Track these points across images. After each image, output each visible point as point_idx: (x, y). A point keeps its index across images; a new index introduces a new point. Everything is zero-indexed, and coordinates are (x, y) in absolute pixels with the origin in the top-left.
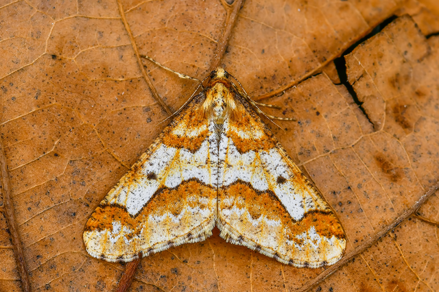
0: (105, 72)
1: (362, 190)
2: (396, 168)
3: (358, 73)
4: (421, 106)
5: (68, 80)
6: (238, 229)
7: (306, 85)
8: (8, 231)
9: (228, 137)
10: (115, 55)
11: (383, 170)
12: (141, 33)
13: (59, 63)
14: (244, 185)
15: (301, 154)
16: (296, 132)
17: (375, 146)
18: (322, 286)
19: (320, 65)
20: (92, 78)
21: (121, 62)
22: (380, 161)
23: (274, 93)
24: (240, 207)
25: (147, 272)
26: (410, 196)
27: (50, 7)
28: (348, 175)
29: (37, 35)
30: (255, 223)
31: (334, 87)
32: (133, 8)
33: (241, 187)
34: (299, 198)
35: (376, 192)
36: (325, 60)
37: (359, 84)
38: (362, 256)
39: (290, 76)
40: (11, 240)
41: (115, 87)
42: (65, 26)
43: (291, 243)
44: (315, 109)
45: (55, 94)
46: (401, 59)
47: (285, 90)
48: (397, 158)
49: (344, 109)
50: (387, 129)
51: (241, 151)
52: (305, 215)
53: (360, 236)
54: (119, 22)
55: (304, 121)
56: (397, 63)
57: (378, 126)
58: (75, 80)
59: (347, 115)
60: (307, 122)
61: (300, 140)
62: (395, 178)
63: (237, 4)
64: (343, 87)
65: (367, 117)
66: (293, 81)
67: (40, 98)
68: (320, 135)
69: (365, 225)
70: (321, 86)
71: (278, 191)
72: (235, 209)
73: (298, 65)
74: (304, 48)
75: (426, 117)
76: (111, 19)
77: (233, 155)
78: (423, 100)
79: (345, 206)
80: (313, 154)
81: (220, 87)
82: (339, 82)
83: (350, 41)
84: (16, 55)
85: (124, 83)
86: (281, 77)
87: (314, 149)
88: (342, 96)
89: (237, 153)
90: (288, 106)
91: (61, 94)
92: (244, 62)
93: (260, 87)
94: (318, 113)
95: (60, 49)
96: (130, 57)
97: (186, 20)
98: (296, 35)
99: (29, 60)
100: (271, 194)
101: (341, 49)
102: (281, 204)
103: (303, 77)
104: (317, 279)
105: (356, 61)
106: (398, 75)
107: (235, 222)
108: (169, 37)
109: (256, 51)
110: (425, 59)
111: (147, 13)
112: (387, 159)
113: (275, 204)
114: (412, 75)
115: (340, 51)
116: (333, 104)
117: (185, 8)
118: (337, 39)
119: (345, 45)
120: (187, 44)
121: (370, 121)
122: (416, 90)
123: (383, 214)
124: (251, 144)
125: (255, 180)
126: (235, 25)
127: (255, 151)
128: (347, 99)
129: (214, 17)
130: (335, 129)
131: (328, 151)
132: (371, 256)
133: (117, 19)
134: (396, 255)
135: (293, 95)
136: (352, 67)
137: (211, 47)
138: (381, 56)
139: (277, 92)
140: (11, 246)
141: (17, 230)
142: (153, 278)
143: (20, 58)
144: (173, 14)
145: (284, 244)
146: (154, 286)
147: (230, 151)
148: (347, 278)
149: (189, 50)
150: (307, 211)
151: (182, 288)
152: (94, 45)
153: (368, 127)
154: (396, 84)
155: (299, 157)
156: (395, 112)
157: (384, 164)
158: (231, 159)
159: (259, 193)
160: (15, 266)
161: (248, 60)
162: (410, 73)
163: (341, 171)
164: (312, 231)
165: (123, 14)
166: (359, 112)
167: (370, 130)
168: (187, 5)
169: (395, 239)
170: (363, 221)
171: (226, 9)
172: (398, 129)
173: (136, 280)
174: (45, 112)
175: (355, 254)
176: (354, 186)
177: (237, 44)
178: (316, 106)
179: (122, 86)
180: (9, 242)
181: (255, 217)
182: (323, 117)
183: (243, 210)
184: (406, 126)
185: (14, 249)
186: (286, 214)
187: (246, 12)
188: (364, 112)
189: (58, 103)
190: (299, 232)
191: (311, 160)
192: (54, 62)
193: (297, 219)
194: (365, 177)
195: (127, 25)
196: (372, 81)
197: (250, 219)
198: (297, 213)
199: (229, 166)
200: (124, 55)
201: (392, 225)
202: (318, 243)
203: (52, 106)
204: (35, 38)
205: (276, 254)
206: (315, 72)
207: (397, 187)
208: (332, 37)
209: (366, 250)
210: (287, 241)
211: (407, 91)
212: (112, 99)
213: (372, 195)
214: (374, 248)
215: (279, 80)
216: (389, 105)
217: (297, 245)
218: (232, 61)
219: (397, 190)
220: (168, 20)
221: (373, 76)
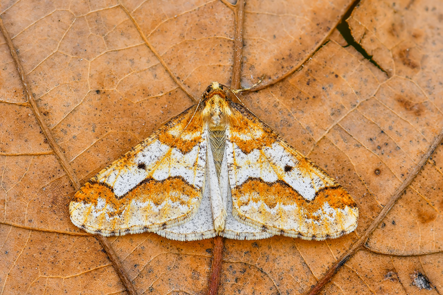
0: (146, 92)
1: (394, 131)
2: (417, 104)
3: (361, 32)
4: (421, 47)
5: (115, 108)
6: (259, 220)
7: (320, 54)
8: (104, 251)
9: (232, 142)
10: (150, 75)
11: (406, 109)
12: (166, 51)
13: (104, 96)
14: (255, 181)
15: (333, 114)
16: (323, 97)
17: (393, 90)
18: (385, 221)
19: (327, 35)
20: (136, 101)
21: (156, 80)
22: (401, 101)
23: (294, 69)
24: (256, 201)
25: (231, 252)
26: (436, 124)
27: (82, 51)
28: (378, 121)
29: (79, 77)
30: (273, 211)
31: (344, 49)
32: (153, 31)
33: (253, 183)
34: (308, 180)
35: (406, 129)
36: (329, 29)
37: (365, 41)
38: (411, 186)
39: (304, 51)
40: (108, 258)
41: (157, 103)
42: (99, 64)
43: (310, 221)
44: (333, 73)
45: (108, 123)
46: (392, 11)
47: (303, 64)
48: (415, 96)
49: (357, 67)
50: (399, 72)
51: (246, 153)
52: (317, 194)
53: (404, 170)
54: (144, 46)
55: (327, 86)
56: (390, 14)
57: (390, 72)
58: (122, 106)
59: (361, 70)
60: (330, 86)
61: (328, 103)
62: (418, 113)
63: (241, 3)
64: (351, 48)
65: (379, 67)
66: (308, 55)
67: (97, 130)
68: (344, 94)
69: (406, 159)
70: (332, 52)
71: (287, 178)
72: (252, 204)
73: (308, 40)
74: (308, 24)
75: (428, 54)
76: (137, 46)
77: (240, 157)
78: (420, 41)
79: (384, 148)
80: (343, 111)
81: (217, 98)
82: (346, 44)
83: (345, 7)
84: (66, 99)
85: (164, 97)
86: (297, 54)
87: (343, 107)
88: (352, 55)
89: (242, 155)
90: (309, 77)
91: (114, 122)
92: (262, 50)
93: (281, 67)
94: (337, 76)
95: (101, 84)
96: (163, 73)
97: (201, 29)
98: (298, 15)
99: (78, 100)
100: (282, 183)
101: (340, 16)
102: (293, 189)
103: (315, 49)
104: (380, 216)
105: (356, 22)
106: (393, 25)
107: (255, 214)
108: (191, 47)
109: (268, 38)
110: (412, 6)
111: (166, 32)
112: (407, 99)
113: (287, 191)
114: (405, 22)
115: (340, 18)
116: (347, 64)
117: (197, 19)
118: (333, 9)
119: (343, 11)
120: (208, 49)
121: (383, 70)
122: (412, 34)
123: (418, 146)
124: (254, 143)
125: (265, 174)
126: (244, 21)
127: (259, 149)
128: (358, 57)
129: (224, 19)
130: (355, 85)
131: (355, 106)
132: (419, 184)
133: (142, 45)
134: (439, 178)
135: (311, 66)
136: (355, 28)
137: (229, 45)
138: (375, 13)
139: (297, 67)
140: (111, 263)
141: (111, 248)
142: (238, 256)
143: (69, 101)
144: (188, 27)
145: (304, 224)
146: (241, 263)
147: (236, 154)
148: (404, 209)
149: (212, 53)
150: (317, 190)
151: (266, 258)
152: (130, 72)
153: (382, 76)
154: (394, 33)
155: (332, 117)
156: (401, 57)
157: (405, 103)
158: (239, 161)
159: (271, 185)
160: (118, 279)
161: (264, 48)
162: (402, 20)
163: (371, 119)
164: (326, 206)
165: (146, 39)
166: (371, 65)
167: (385, 78)
168: (198, 16)
169: (435, 164)
170: (403, 156)
171: (232, 10)
172: (408, 70)
173: (224, 262)
174: (104, 141)
175: (405, 186)
176: (386, 129)
177: (251, 36)
178: (333, 70)
179: (164, 100)
180: (107, 260)
181: (272, 206)
182: (343, 78)
183: (260, 203)
184: (414, 66)
185: (114, 265)
186: (300, 197)
187: (250, 7)
188: (375, 64)
189: (113, 131)
190: (315, 210)
191: (343, 117)
192: (99, 96)
193: (310, 199)
194: (393, 119)
195: (152, 48)
196: (374, 36)
197: (268, 209)
198: (309, 194)
199: (239, 167)
200: (157, 73)
201: (429, 153)
202: (333, 215)
203: (109, 134)
204: (77, 81)
205: (300, 234)
206: (324, 41)
207: (422, 120)
208: (329, 8)
209: (413, 180)
210: (306, 220)
211: (405, 36)
212: (158, 114)
213: (404, 133)
214: (419, 177)
215: (295, 56)
216: (394, 53)
217: (316, 222)
218: (251, 51)
219: (424, 122)
220: (186, 33)
221: (374, 31)
